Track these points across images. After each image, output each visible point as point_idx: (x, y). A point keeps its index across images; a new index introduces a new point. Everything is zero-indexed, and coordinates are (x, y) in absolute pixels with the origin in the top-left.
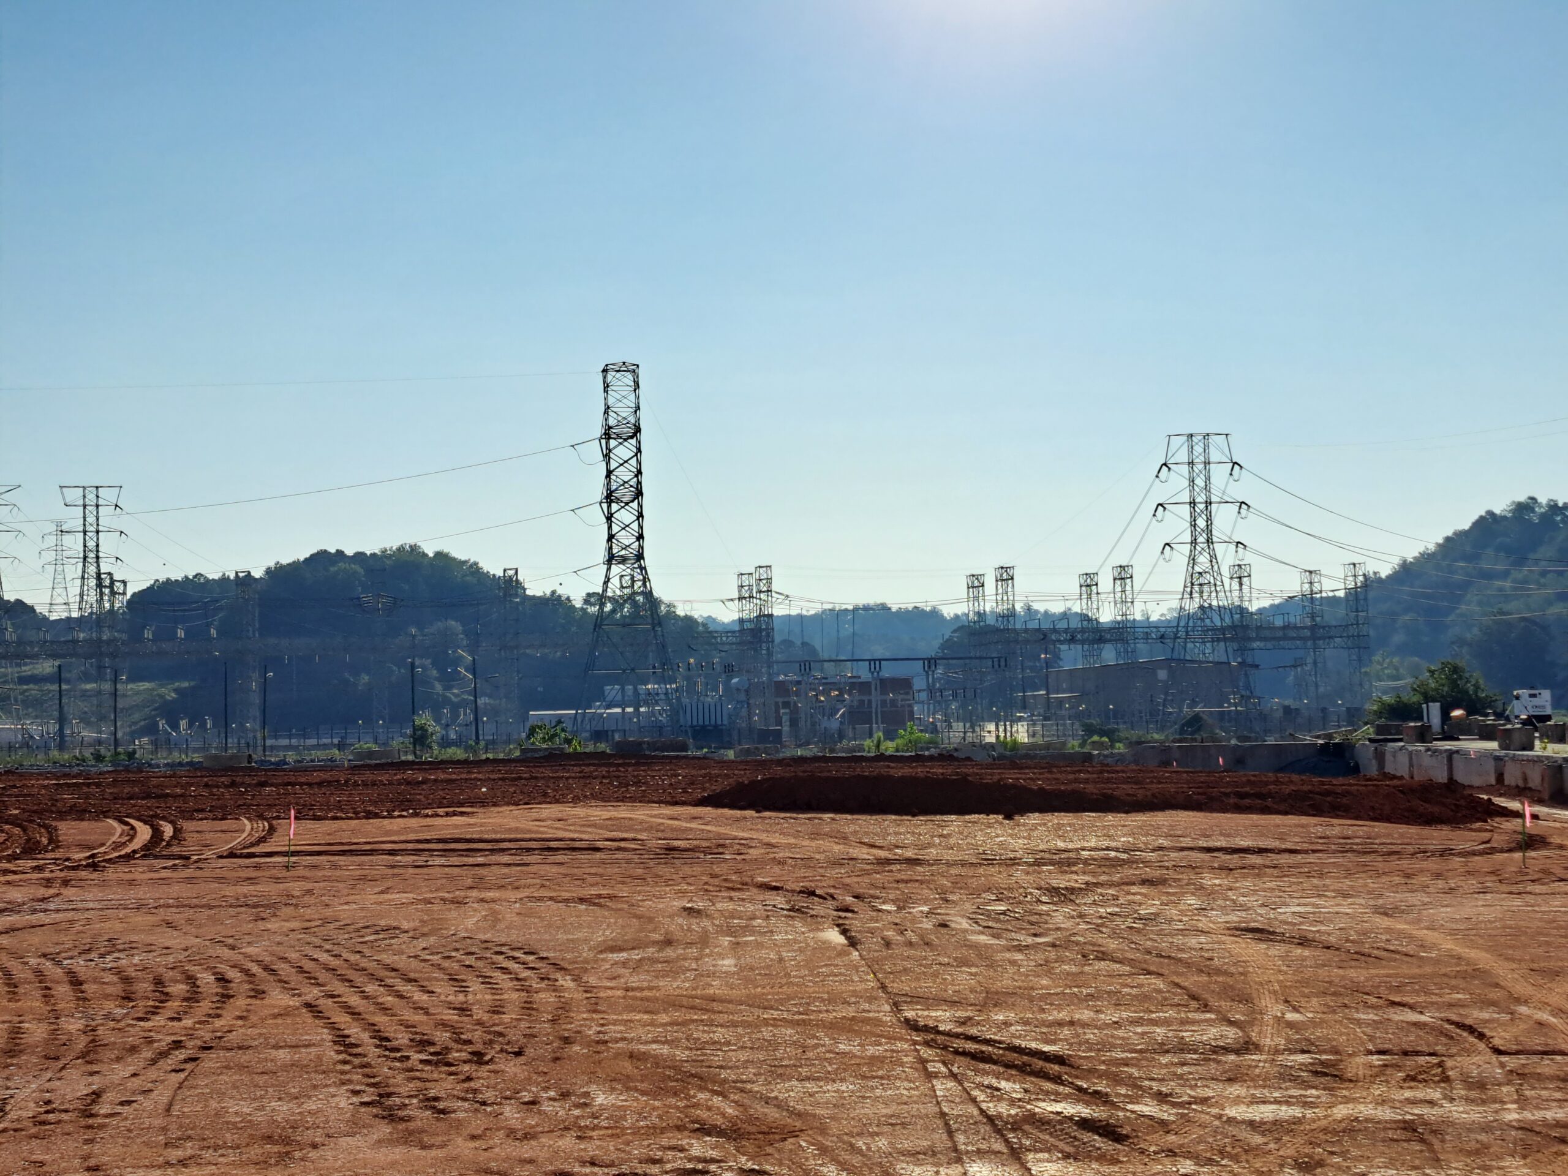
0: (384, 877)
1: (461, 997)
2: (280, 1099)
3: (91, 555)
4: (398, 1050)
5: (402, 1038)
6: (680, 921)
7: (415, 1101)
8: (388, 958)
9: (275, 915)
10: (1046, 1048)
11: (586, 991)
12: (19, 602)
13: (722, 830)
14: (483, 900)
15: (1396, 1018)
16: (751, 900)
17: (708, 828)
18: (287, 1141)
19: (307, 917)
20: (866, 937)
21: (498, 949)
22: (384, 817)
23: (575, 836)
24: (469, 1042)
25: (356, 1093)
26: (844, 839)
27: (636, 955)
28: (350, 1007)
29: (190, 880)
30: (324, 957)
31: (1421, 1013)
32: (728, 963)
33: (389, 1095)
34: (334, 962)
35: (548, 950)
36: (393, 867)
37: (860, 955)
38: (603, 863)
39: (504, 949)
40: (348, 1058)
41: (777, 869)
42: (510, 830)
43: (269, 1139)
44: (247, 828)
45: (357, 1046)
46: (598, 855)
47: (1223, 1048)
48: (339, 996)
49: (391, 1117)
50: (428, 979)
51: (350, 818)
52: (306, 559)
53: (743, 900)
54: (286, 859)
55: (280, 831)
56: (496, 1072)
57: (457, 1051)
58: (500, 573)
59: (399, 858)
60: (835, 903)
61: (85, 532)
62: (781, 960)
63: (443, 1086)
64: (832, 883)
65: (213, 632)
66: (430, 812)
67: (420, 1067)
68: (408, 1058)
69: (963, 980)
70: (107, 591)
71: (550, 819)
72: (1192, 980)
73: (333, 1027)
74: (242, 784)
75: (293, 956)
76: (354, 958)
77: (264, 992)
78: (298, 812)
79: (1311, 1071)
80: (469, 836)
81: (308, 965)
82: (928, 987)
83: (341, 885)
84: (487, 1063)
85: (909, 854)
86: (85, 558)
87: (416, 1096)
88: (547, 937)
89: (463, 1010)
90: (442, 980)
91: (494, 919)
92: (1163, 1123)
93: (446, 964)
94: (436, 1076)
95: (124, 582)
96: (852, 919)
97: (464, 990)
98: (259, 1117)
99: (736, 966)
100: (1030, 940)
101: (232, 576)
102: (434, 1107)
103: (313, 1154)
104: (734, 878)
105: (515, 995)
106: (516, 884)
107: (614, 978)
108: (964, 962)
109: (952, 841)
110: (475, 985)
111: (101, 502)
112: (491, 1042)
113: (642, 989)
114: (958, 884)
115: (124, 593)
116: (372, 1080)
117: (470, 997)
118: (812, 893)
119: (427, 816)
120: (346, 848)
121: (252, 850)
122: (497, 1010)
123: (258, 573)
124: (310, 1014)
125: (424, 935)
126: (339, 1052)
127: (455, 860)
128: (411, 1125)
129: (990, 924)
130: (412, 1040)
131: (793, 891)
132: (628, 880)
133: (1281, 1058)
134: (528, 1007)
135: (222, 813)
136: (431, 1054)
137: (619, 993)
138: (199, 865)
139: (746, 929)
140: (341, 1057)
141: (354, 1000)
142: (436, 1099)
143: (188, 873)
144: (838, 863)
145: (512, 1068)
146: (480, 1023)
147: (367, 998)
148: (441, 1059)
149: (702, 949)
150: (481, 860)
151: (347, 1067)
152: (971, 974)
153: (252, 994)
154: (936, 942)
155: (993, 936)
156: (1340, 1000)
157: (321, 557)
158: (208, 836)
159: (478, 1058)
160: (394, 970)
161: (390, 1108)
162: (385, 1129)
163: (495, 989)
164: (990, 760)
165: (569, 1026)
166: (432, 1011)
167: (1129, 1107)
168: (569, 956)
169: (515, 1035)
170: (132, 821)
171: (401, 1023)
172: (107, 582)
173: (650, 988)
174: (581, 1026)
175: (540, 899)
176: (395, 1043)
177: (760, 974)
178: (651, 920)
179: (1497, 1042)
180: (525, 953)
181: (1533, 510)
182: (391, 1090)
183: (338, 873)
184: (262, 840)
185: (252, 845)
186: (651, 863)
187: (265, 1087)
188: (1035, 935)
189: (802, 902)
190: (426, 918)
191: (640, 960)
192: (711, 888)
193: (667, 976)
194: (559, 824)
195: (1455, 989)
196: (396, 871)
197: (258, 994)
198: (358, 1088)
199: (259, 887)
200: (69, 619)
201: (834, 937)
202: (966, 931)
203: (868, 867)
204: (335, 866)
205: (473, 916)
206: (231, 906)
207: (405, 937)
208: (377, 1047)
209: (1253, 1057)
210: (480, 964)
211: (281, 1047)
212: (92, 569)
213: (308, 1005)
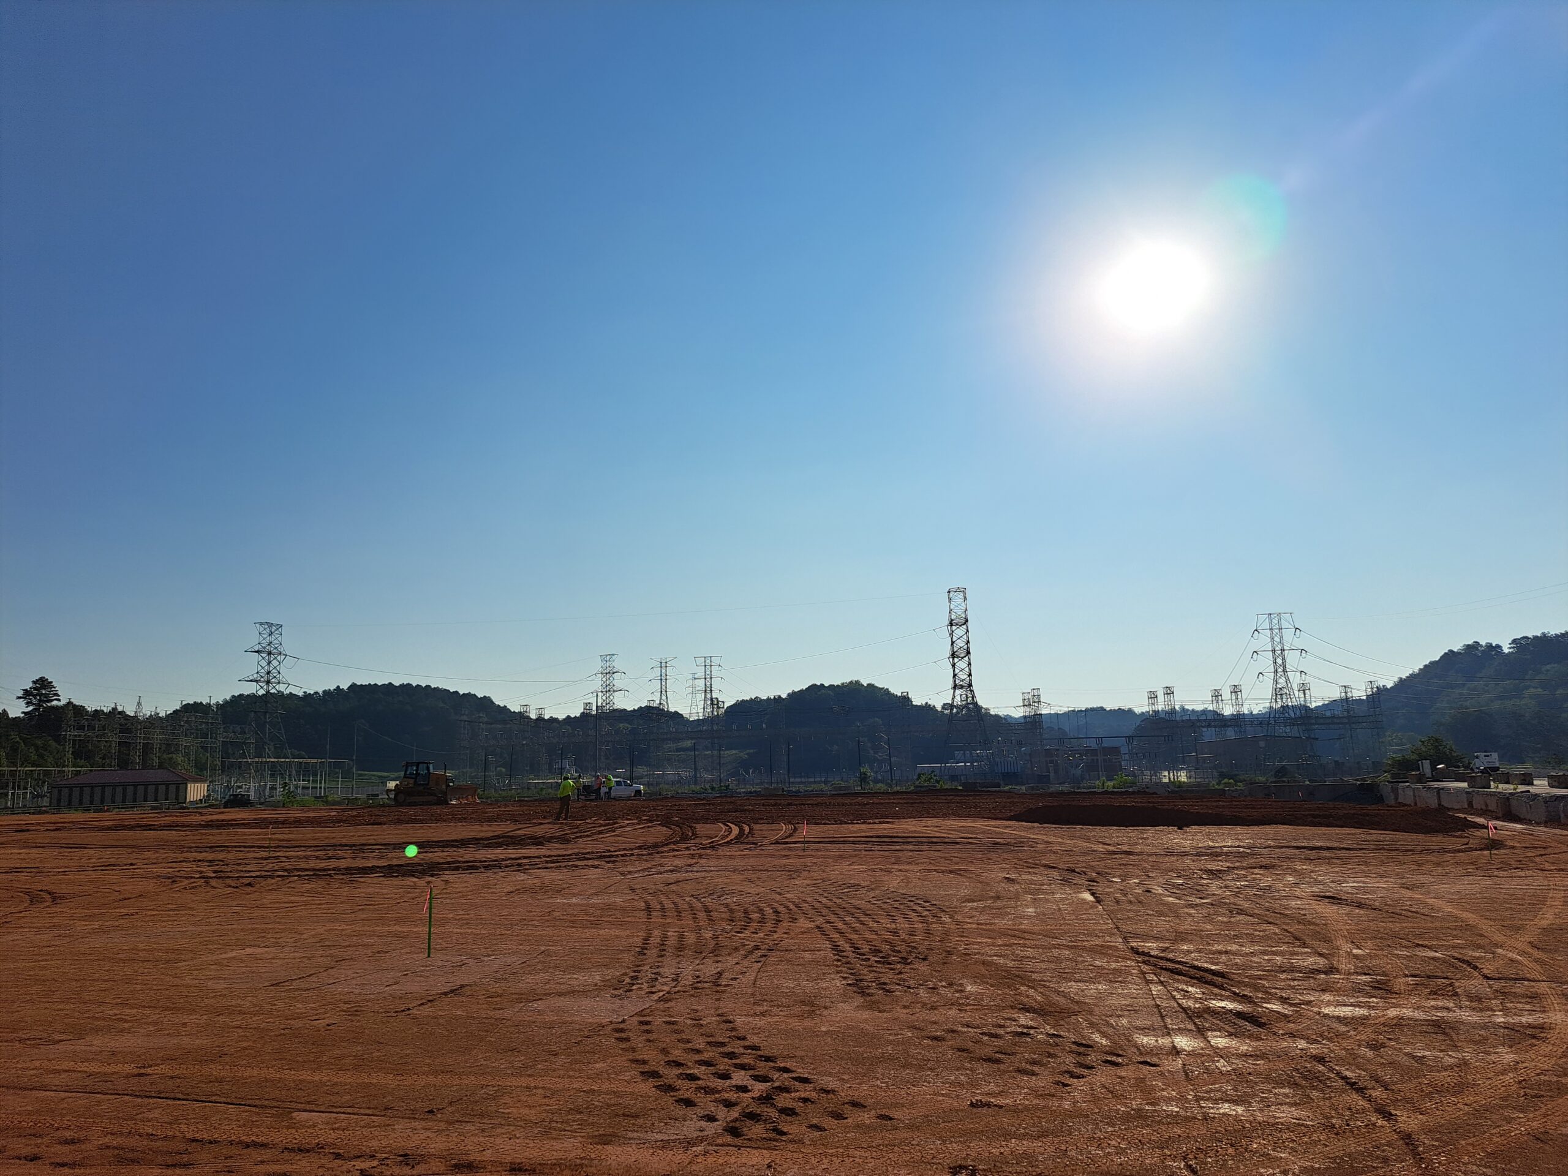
0: (851, 856)
1: (893, 926)
2: (808, 980)
3: (708, 690)
4: (864, 955)
5: (866, 948)
6: (1003, 885)
7: (874, 984)
8: (856, 902)
9: (799, 876)
10: (1213, 968)
11: (957, 925)
12: (676, 713)
13: (1022, 834)
14: (900, 870)
15: (1420, 954)
16: (1041, 874)
17: (1014, 832)
18: (812, 1004)
19: (815, 878)
20: (1105, 898)
21: (910, 899)
22: (849, 824)
23: (945, 835)
24: (899, 952)
25: (845, 978)
26: (1089, 839)
27: (982, 904)
28: (838, 929)
29: (757, 856)
30: (824, 900)
31: (1436, 952)
32: (1031, 910)
33: (861, 980)
34: (830, 904)
35: (936, 900)
36: (855, 851)
37: (1103, 908)
38: (960, 850)
39: (913, 899)
40: (840, 958)
41: (1053, 856)
42: (911, 832)
43: (803, 1002)
44: (784, 828)
45: (844, 951)
46: (958, 846)
47: (1317, 970)
48: (833, 923)
49: (863, 994)
50: (876, 915)
51: (833, 824)
52: (806, 689)
53: (1036, 874)
54: (803, 845)
55: (800, 830)
56: (914, 969)
57: (894, 956)
58: (899, 694)
59: (857, 846)
60: (1087, 877)
61: (705, 678)
62: (1060, 909)
63: (888, 977)
64: (1085, 865)
65: (764, 726)
66: (871, 821)
67: (876, 965)
68: (869, 959)
69: (1162, 924)
70: (716, 706)
71: (932, 826)
72: (1294, 928)
73: (830, 940)
74: (780, 804)
75: (809, 899)
76: (839, 901)
77: (796, 919)
78: (807, 820)
79: (1371, 986)
80: (891, 835)
81: (817, 905)
82: (1141, 928)
83: (831, 860)
84: (909, 964)
85: (1125, 848)
86: (705, 691)
87: (874, 982)
88: (934, 892)
89: (895, 933)
90: (883, 915)
91: (907, 881)
92: (1285, 1016)
93: (885, 906)
94: (884, 970)
95: (723, 702)
96: (1097, 886)
97: (894, 921)
98: (797, 990)
99: (1035, 912)
100: (1198, 901)
101: (772, 697)
102: (884, 989)
103: (826, 1013)
104: (1030, 861)
105: (921, 925)
106: (917, 862)
107: (971, 917)
108: (1161, 914)
109: (1149, 841)
110: (900, 920)
111: (712, 664)
112: (911, 952)
113: (986, 924)
114: (1155, 867)
115: (723, 707)
116: (852, 971)
117: (898, 925)
118: (1074, 871)
119: (870, 823)
120: (831, 840)
121: (786, 840)
122: (912, 934)
123: (784, 696)
124: (819, 933)
125: (872, 889)
126: (835, 955)
127: (886, 847)
128: (873, 998)
129: (1175, 891)
130: (870, 949)
131: (1063, 869)
132: (974, 861)
133: (1352, 977)
134: (928, 932)
135: (772, 820)
136: (881, 957)
137: (974, 926)
138: (762, 848)
139: (1039, 891)
140: (836, 957)
141: (840, 925)
142: (885, 984)
143: (756, 852)
144: (1086, 853)
145: (922, 967)
146: (904, 941)
147: (846, 924)
148: (885, 961)
149: (1016, 902)
150: (898, 847)
151: (839, 963)
152: (1166, 921)
153: (791, 920)
154: (1145, 901)
155: (1177, 898)
156: (1385, 942)
157: (813, 688)
158: (765, 832)
159: (904, 961)
160: (859, 909)
161: (862, 988)
162: (859, 1000)
163: (911, 923)
164: (1166, 794)
165: (950, 945)
166: (879, 933)
167: (1265, 1005)
168: (947, 904)
169: (921, 948)
170: (729, 824)
171: (865, 939)
172: (716, 702)
173: (990, 924)
174: (956, 944)
175: (930, 871)
176: (861, 951)
177: (1049, 918)
178: (988, 884)
179: (1485, 971)
180: (924, 902)
181: (1477, 649)
182: (861, 977)
183: (828, 853)
184: (790, 835)
185: (787, 837)
186: (986, 851)
187: (799, 973)
188: (1201, 898)
189: (1068, 875)
190: (873, 880)
191: (984, 907)
192: (1018, 867)
193: (999, 917)
194: (936, 829)
195: (1455, 937)
196: (856, 853)
197: (794, 920)
198: (845, 975)
199: (791, 861)
200: (698, 720)
201: (1087, 896)
202: (1161, 895)
203: (1103, 856)
204: (827, 850)
205: (896, 879)
206: (778, 871)
207: (863, 891)
208: (853, 952)
209: (1336, 976)
210: (902, 907)
211: (806, 951)
212: (709, 696)
213: (818, 927)
